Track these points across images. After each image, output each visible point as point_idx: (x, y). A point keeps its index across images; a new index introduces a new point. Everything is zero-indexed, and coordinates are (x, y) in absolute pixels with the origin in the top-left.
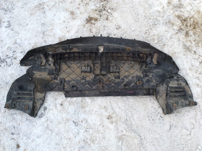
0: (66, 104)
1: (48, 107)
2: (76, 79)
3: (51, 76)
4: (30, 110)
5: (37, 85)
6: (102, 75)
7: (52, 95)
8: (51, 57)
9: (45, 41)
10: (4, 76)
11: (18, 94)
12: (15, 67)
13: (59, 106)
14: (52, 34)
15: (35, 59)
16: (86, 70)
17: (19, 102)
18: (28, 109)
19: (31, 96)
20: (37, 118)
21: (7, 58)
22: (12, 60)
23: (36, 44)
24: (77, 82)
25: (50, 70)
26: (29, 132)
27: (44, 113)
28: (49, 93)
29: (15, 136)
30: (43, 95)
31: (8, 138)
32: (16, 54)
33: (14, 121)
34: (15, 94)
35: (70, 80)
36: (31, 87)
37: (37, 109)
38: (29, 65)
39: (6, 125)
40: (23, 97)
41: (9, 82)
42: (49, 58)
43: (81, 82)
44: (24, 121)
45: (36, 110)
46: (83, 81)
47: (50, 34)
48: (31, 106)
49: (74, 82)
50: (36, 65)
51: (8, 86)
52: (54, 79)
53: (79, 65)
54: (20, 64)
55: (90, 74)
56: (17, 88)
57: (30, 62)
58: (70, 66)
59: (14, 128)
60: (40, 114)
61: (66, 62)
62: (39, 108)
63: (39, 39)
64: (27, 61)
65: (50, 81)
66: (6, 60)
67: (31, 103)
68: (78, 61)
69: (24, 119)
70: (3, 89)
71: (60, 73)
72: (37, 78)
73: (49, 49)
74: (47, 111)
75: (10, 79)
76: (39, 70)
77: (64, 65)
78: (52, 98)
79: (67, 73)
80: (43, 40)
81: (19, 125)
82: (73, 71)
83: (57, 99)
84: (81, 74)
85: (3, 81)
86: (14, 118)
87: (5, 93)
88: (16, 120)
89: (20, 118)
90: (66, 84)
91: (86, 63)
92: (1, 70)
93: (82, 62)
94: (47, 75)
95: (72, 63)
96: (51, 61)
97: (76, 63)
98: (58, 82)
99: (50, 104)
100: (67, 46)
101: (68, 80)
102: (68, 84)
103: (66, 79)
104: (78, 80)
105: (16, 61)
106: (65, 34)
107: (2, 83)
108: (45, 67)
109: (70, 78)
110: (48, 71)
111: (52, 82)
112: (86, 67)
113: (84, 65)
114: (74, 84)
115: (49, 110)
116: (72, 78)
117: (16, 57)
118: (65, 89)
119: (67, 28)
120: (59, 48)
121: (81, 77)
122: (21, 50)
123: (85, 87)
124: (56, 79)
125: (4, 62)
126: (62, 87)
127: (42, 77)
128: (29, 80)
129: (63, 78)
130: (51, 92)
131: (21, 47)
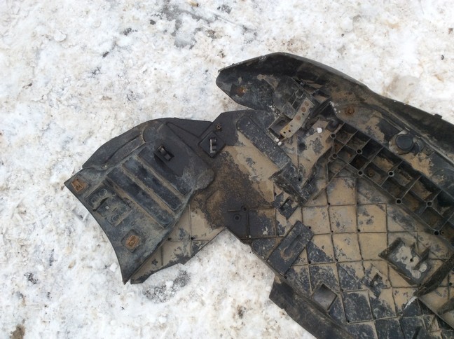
0: (255, 320)
1: (195, 281)
2: (349, 265)
3: (279, 191)
4: (137, 260)
5: (216, 184)
6: (440, 321)
7: (234, 252)
8: (326, 124)
9: (342, 50)
11: (142, 172)
12: (192, 64)
13: (228, 311)
14: (381, 41)
15: (272, 91)
16: (409, 266)
17: (124, 201)
18: (135, 251)
19: (176, 212)
20: (137, 288)
21: (188, 13)
22: (200, 33)
23: (307, 37)
24: (348, 280)
25: (291, 170)
26: (81, 316)
27: (168, 291)
28: (230, 238)
29: (31, 292)
30: (210, 233)
31: (8, 282)
35: (328, 252)
36: (193, 180)
37: (158, 260)
38: (242, 99)
39: (34, 234)
40: (148, 196)
41: (139, 97)
42: (319, 122)
43: (360, 293)
44: (93, 264)
45: (155, 262)
46: (365, 294)
47: (375, 37)
49: (334, 272)
50: (262, 118)
52: (282, 209)
53: (395, 226)
55: (404, 283)
56: (152, 148)
57: (251, 93)
58: (363, 207)
59: (47, 263)
60: (156, 285)
61: (363, 182)
62: (165, 264)
63: (329, 28)
64: (245, 81)
65: (263, 203)
66: (180, 17)
67: (156, 235)
68: (406, 214)
69: (97, 262)
70: (108, 108)
71: (312, 203)
72: (232, 162)
73: (338, 90)
74: (183, 292)
75: (152, 90)
76: (261, 141)
77: (349, 186)
78: (228, 261)
79: (333, 220)
80: (337, 40)
81: (70, 267)
82: (359, 230)
83: (242, 279)
84: (376, 263)
85: (127, 81)
86: (72, 230)
87: (104, 123)
88: (73, 244)
89: (90, 247)
90: (306, 261)
91: (423, 242)
92: (145, 40)
93: (414, 228)
94: (270, 178)
95: (380, 200)
96: (317, 139)
97: (392, 215)
98: (286, 231)
99: (209, 278)
100: (404, 129)
101: (323, 247)
102: (312, 261)
103: (318, 242)
104: (354, 275)
105: (210, 47)
106: (421, 74)
107: (117, 83)
108: (286, 144)
109: (334, 248)
110: (282, 165)
111: (269, 213)
112: (413, 257)
113: (412, 243)
114: (332, 281)
115: (191, 298)
116: (338, 252)
117: (220, 32)
118: (291, 275)
119: (443, 58)
120: (374, 113)
121: (370, 275)
122: (249, 20)
123: (362, 324)
124: (287, 211)
125: (170, 17)
126: (286, 258)
127: (250, 170)
128: (207, 153)
129: (312, 226)
130: (238, 241)
131: (257, 9)
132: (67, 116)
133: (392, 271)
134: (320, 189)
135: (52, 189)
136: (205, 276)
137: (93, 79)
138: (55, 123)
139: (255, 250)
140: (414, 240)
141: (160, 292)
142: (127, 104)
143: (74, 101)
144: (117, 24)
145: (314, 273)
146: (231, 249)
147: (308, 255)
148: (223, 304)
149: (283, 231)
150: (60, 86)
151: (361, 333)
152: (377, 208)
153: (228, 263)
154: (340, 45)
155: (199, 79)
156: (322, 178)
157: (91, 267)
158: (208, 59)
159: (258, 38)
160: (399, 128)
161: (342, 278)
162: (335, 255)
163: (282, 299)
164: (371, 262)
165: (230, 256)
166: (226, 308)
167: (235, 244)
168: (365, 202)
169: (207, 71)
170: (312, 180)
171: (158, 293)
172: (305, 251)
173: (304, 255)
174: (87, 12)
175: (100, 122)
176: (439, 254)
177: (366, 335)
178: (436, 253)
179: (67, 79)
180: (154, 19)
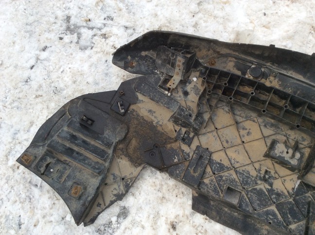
1: (133, 211)
2: (244, 168)
3: (178, 128)
4: (84, 205)
5: (130, 134)
7: (158, 182)
8: (198, 74)
9: (196, 25)
10: (57, 67)
11: (73, 138)
12: (95, 58)
14: (220, 14)
15: (154, 61)
16: (287, 157)
17: (64, 162)
18: (80, 198)
19: (105, 161)
21: (84, 27)
22: (96, 38)
23: (170, 23)
24: (246, 180)
25: (182, 110)
27: (114, 225)
28: (152, 172)
30: (135, 171)
32: (112, 26)
33: (27, 205)
34: (64, 135)
35: (226, 163)
36: (113, 135)
37: (101, 202)
38: (134, 70)
39: (3, 207)
40: (81, 155)
41: (62, 90)
42: (193, 74)
43: (258, 187)
44: (52, 219)
45: (99, 205)
46: (262, 187)
47: (216, 12)
48: (91, 191)
49: (234, 176)
50: (152, 80)
51: (56, 98)
52: (183, 140)
53: (268, 132)
54: (112, 57)
55: (288, 172)
56: (77, 119)
57: (139, 65)
58: (241, 125)
59: (17, 227)
60: (104, 223)
61: (235, 107)
62: (107, 205)
63: (183, 14)
65: (169, 140)
66: (79, 31)
67: (94, 182)
68: (273, 121)
69: (55, 217)
70: (41, 103)
71: (203, 131)
72: (138, 115)
73: (200, 50)
74: (126, 223)
75: (70, 82)
76: (155, 95)
77: (226, 112)
78: (155, 190)
79: (222, 139)
80: (191, 20)
81: (35, 226)
82: (243, 142)
83: (168, 200)
84: (263, 162)
85: (50, 81)
86: (32, 197)
87: (40, 114)
88: (34, 207)
89: (47, 207)
90: (211, 173)
91: (291, 138)
92: (58, 51)
93: (282, 129)
94: (169, 120)
95: (251, 116)
96: (195, 86)
97: (263, 124)
98: (191, 155)
99: (143, 207)
100: (253, 64)
101: (221, 160)
102: (216, 173)
103: (216, 157)
104: (250, 175)
105: (105, 44)
106: (254, 28)
107: (44, 84)
108: (174, 94)
109: (229, 159)
110: (175, 109)
111: (175, 145)
112: (288, 149)
113: (284, 141)
114: (234, 183)
115: (133, 226)
116: (233, 161)
117: (109, 33)
118: (203, 186)
119: (265, 14)
120: (229, 59)
121: (261, 172)
122: (128, 21)
123: (266, 209)
124: (187, 141)
125: (72, 33)
126: (196, 175)
127: (153, 118)
128: (118, 113)
129: (209, 147)
130: (158, 172)
131: (131, 13)
132: (12, 115)
133: (276, 165)
134: (207, 120)
135: (10, 170)
136: (140, 206)
137: (26, 86)
138: (5, 123)
139: (172, 175)
140: (285, 138)
141: (109, 227)
142: (54, 97)
143: (16, 104)
144: (36, 46)
145: (220, 181)
146: (154, 180)
147: (211, 169)
148: (159, 224)
149: (189, 156)
150: (4, 96)
151: (267, 217)
152: (251, 122)
153: (155, 192)
154: (194, 23)
155: (102, 67)
156: (207, 112)
157: (51, 221)
158: (105, 52)
159: (137, 32)
160: (250, 65)
161: (241, 179)
162: (231, 164)
163: (202, 208)
164: (259, 162)
165: (155, 186)
166: (162, 226)
167: (157, 176)
168: (241, 120)
169: (106, 61)
170: (199, 115)
171: (107, 228)
172: (208, 166)
173: (209, 170)
174: (14, 43)
175: (37, 114)
176: (306, 143)
177: (271, 217)
178: (303, 143)
179: (8, 90)
180: (62, 36)
